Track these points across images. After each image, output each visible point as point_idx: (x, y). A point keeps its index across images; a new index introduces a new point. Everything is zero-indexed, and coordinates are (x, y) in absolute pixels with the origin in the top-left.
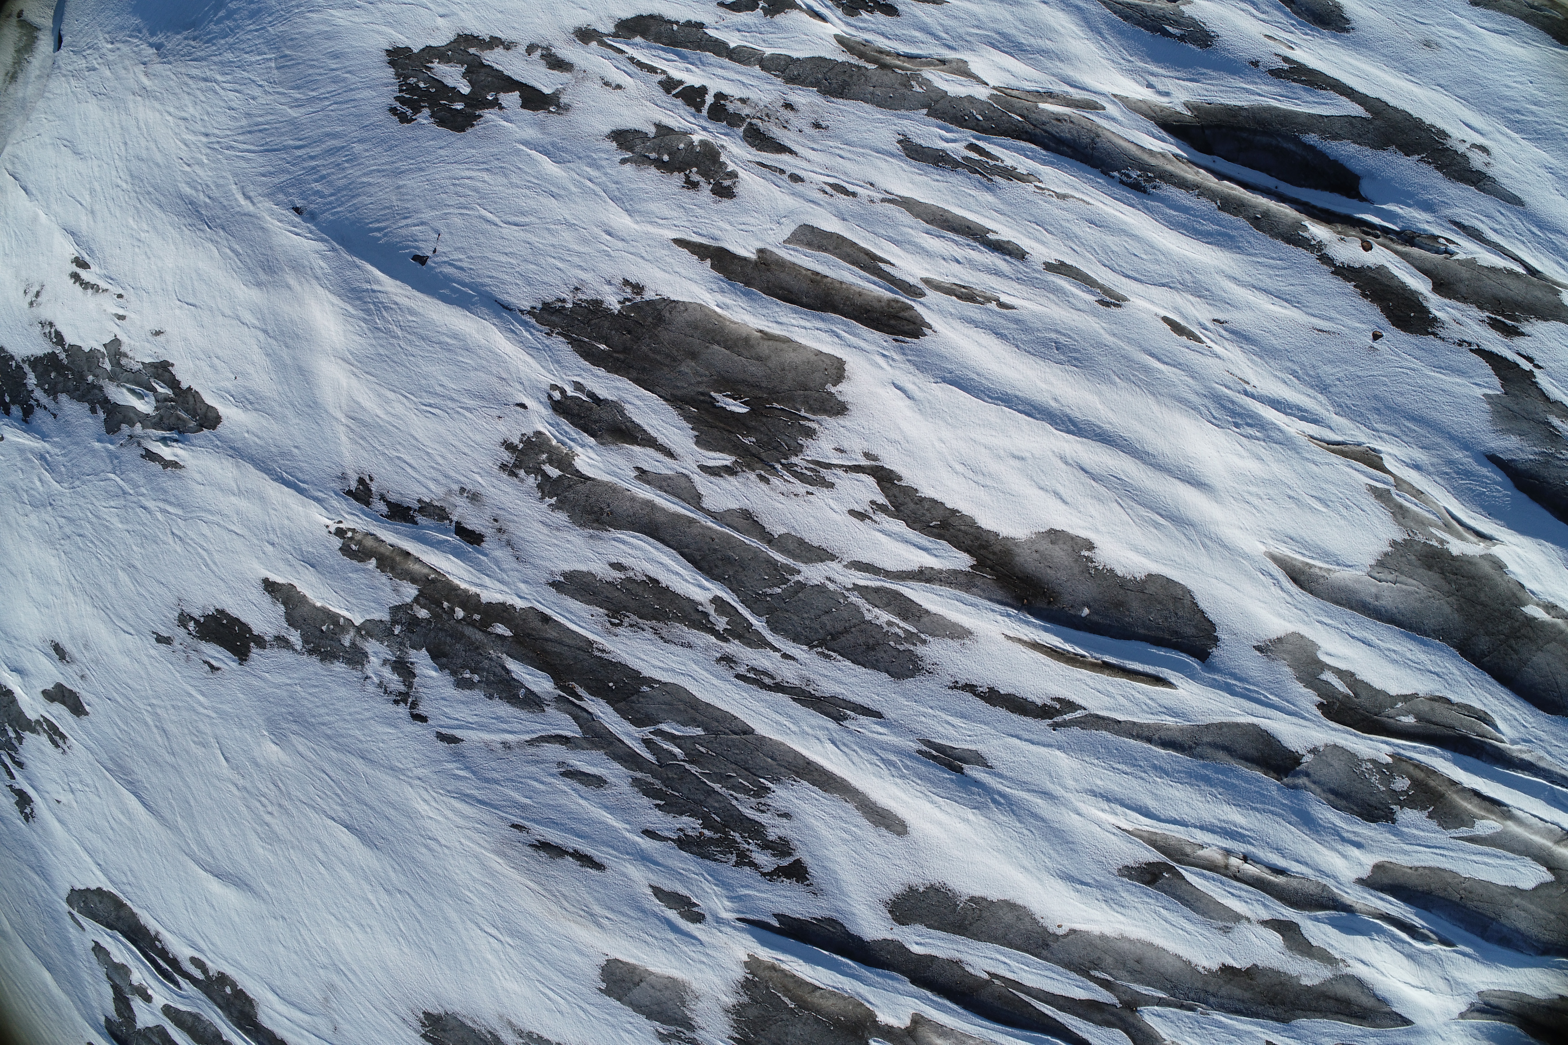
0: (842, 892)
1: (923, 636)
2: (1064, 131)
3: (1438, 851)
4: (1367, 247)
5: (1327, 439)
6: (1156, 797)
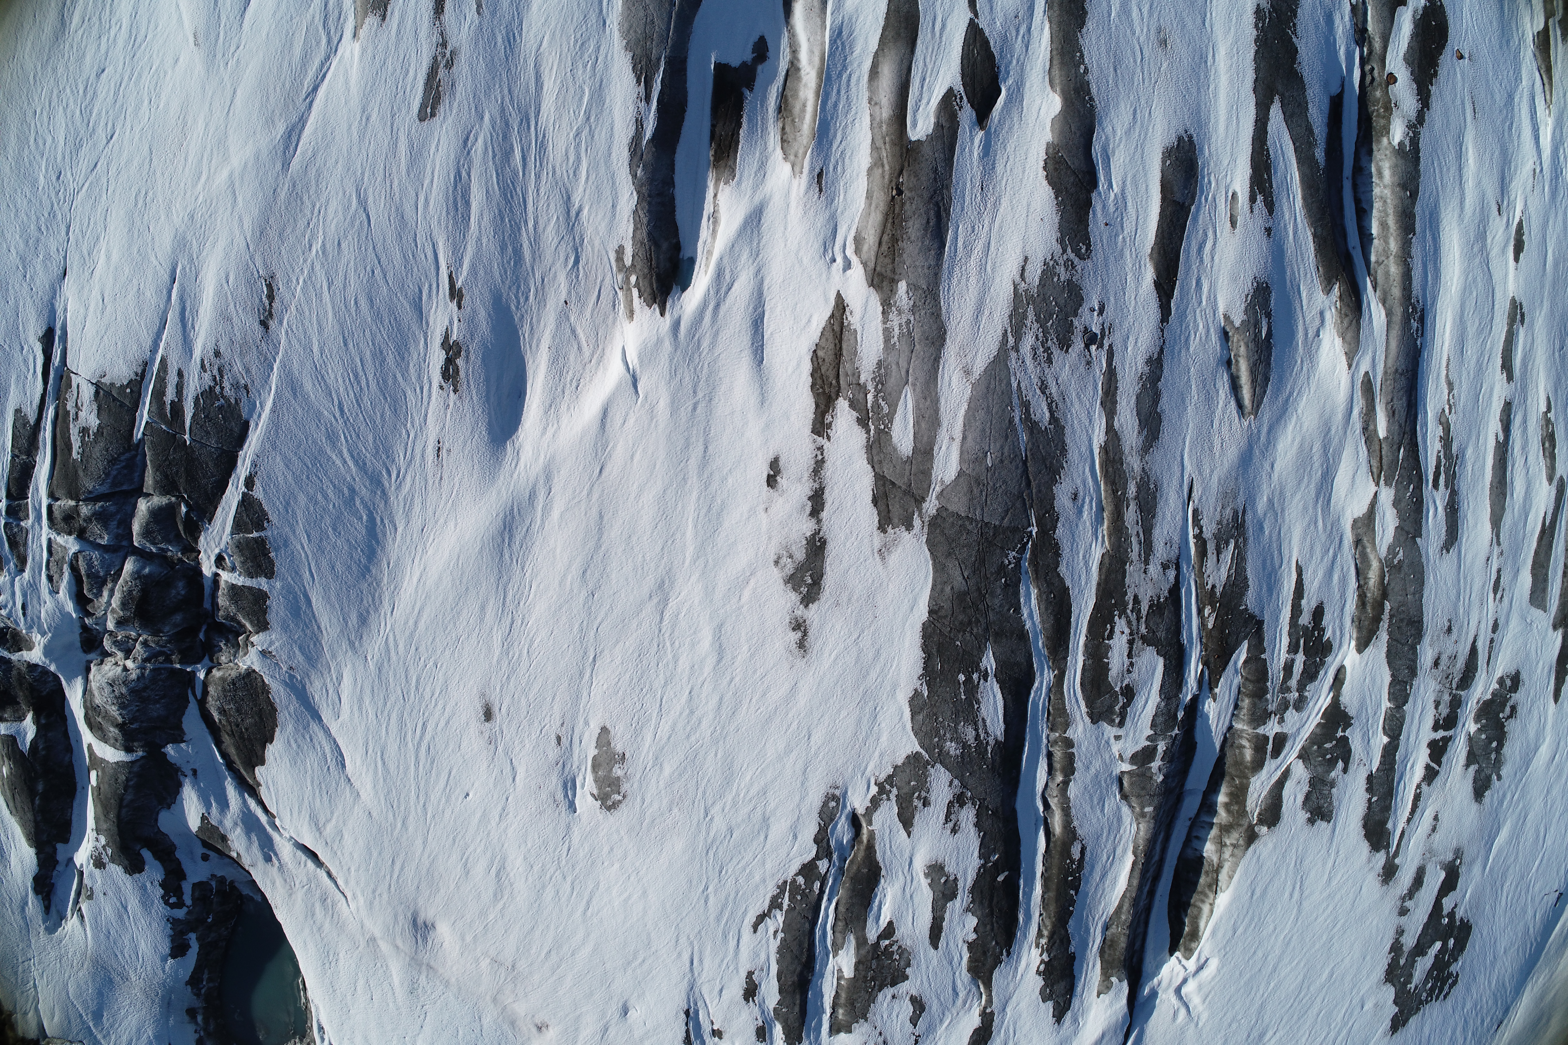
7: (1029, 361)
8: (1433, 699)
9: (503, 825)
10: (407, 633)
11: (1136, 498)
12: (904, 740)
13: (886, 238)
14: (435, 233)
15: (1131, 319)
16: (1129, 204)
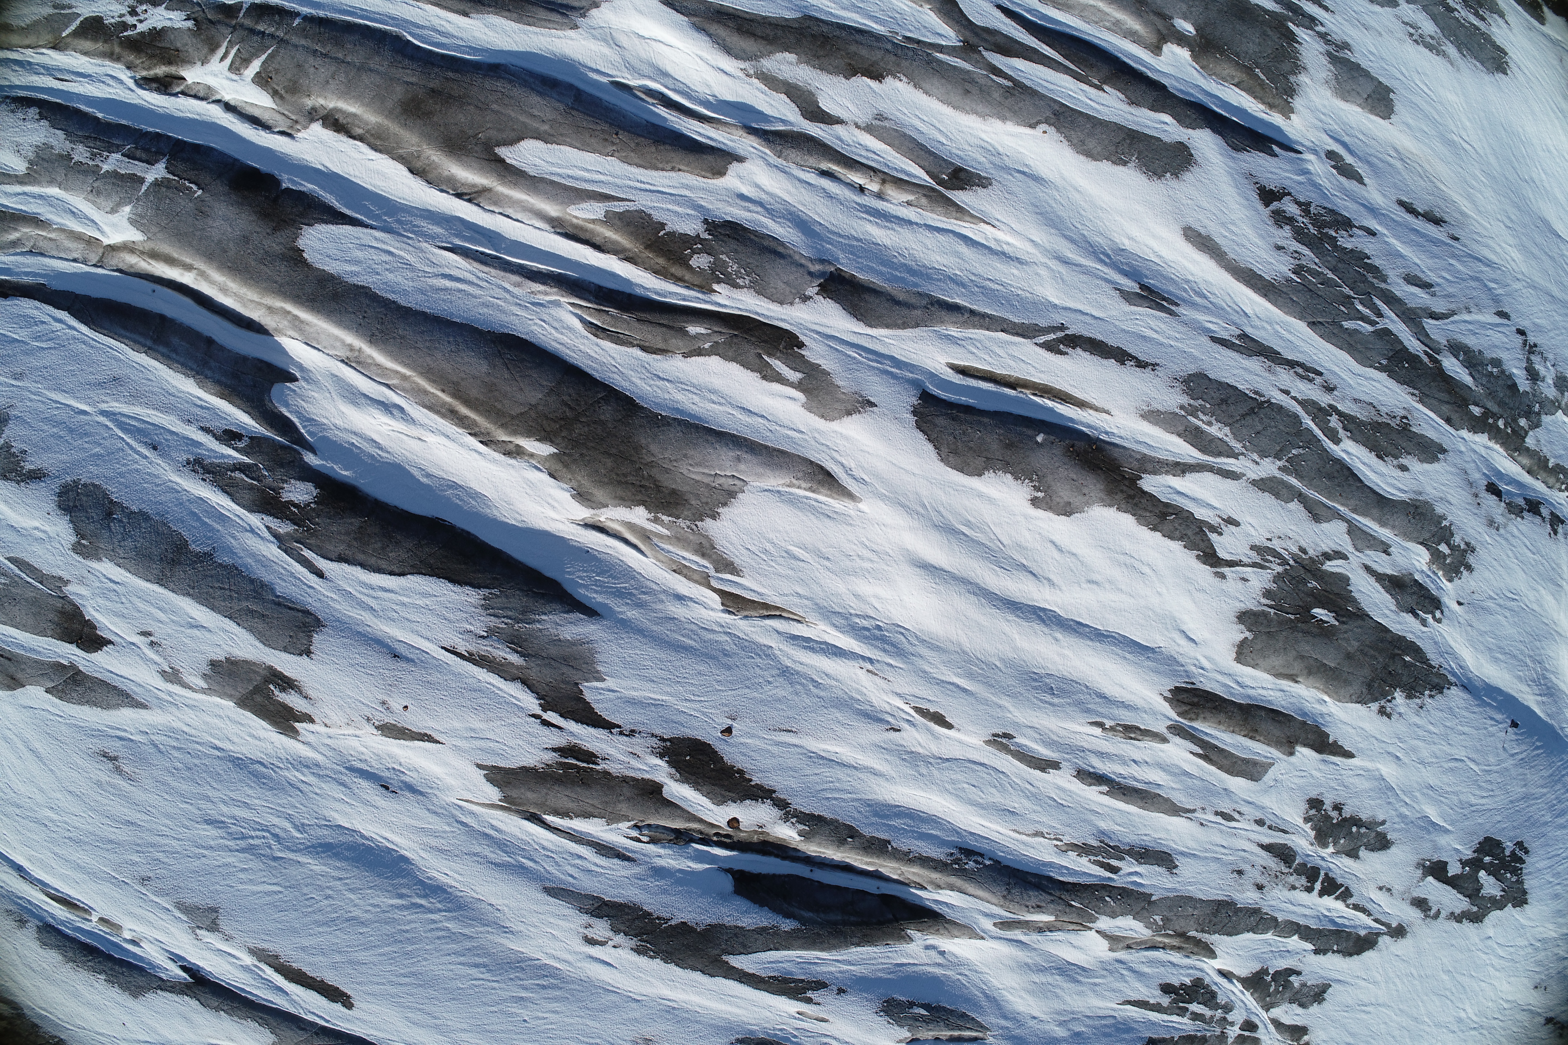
0: (1231, 175)
1: (1183, 413)
2: (1034, 897)
3: (648, 187)
4: (734, 823)
5: (782, 621)
6: (958, 255)
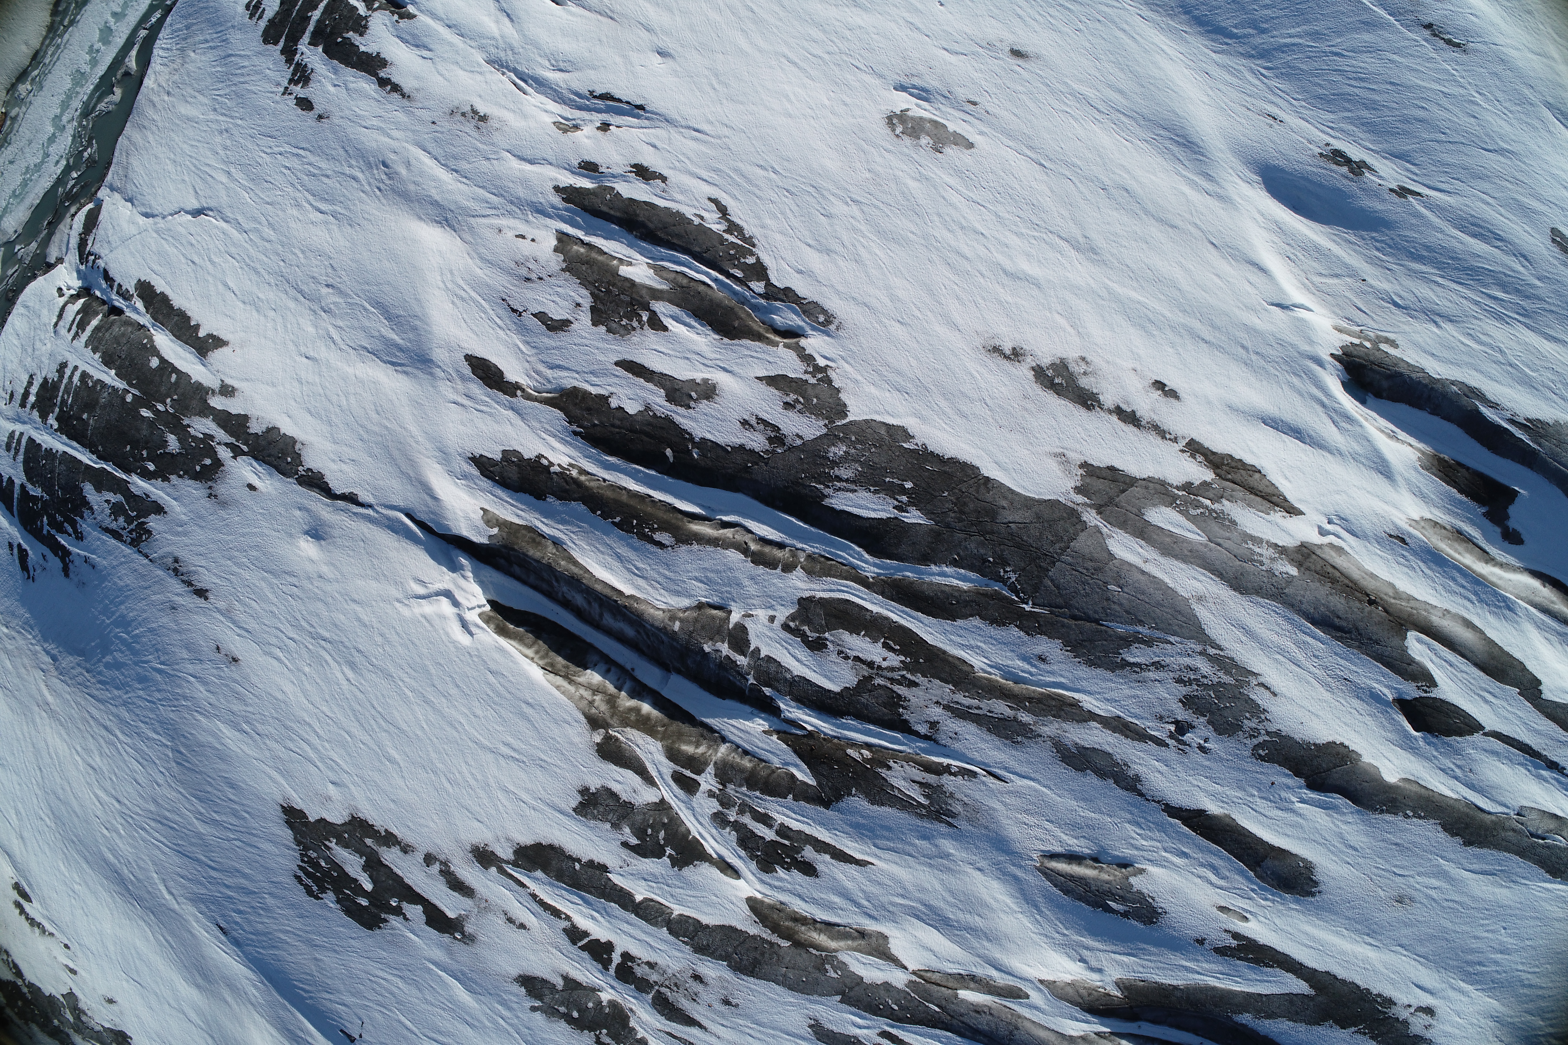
7: (1187, 661)
8: (659, 962)
9: (901, 22)
10: (1117, 20)
11: (1015, 719)
12: (865, 408)
13: (1338, 574)
14: (1460, 199)
15: (1182, 775)
16: (1280, 813)
